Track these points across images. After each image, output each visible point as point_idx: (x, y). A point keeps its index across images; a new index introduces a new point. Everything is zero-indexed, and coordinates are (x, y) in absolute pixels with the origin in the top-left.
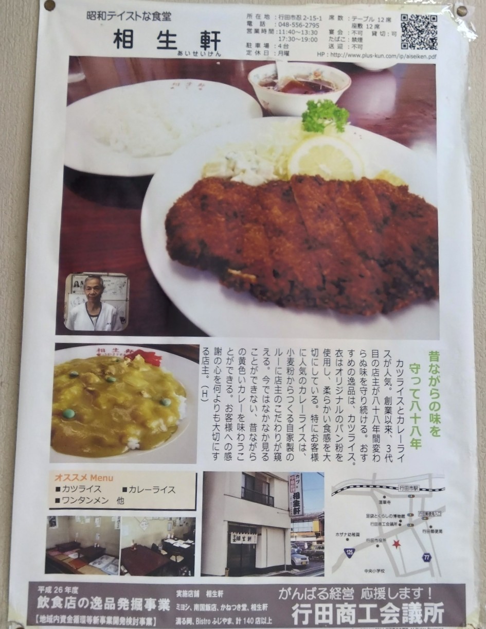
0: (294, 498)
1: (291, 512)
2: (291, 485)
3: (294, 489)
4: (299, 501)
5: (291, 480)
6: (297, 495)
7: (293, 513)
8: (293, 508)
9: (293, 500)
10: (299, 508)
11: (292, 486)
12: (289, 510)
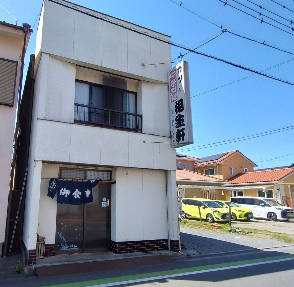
0: (176, 111)
1: (173, 140)
2: (171, 88)
3: (175, 95)
4: (183, 116)
5: (171, 79)
6: (179, 106)
7: (176, 139)
8: (176, 130)
9: (175, 115)
10: (183, 129)
11: (172, 90)
12: (171, 137)
